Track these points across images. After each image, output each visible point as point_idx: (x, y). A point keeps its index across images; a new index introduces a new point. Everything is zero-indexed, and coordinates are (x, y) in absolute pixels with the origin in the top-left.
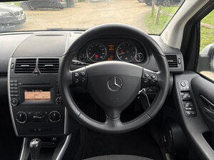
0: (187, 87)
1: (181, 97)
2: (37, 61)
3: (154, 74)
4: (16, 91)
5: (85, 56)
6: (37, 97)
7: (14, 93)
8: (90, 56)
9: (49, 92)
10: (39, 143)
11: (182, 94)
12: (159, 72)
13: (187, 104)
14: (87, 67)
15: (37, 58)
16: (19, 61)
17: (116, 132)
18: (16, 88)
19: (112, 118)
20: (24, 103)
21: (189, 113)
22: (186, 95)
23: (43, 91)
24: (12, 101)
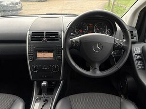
0: (139, 52)
1: (135, 58)
2: (45, 33)
3: (122, 42)
4: (32, 52)
5: (74, 31)
6: (45, 56)
7: (31, 53)
8: (77, 31)
9: (52, 53)
10: (47, 84)
11: (136, 56)
12: (124, 41)
13: (139, 62)
14: (80, 37)
15: (45, 32)
16: (34, 33)
17: (97, 76)
18: (32, 50)
19: (94, 68)
20: (36, 60)
21: (140, 67)
22: (138, 57)
23: (49, 52)
24: (29, 58)
